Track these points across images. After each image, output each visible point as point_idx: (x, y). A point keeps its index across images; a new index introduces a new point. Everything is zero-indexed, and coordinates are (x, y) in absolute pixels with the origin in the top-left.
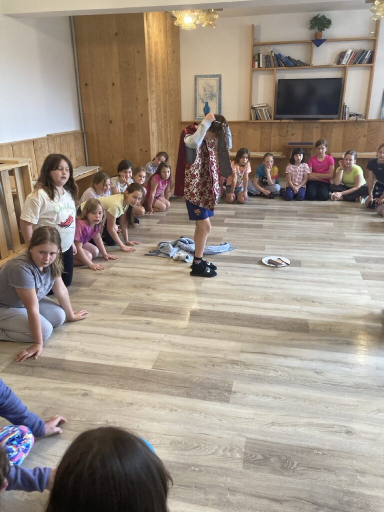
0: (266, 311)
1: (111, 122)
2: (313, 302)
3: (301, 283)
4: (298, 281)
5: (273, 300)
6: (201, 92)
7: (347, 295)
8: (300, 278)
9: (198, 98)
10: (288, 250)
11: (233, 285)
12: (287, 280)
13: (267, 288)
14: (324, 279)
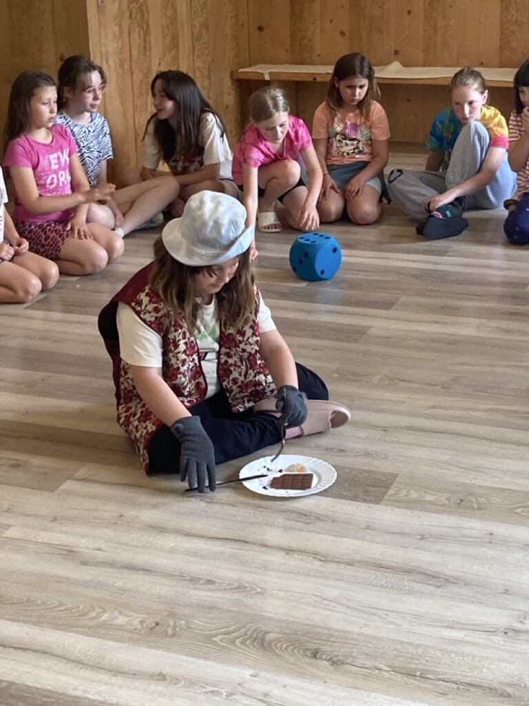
0: (114, 680)
2: (315, 654)
3: (332, 567)
4: (325, 558)
5: (174, 635)
7: (459, 635)
8: (346, 545)
10: (385, 429)
11: (85, 563)
12: (289, 551)
13: (194, 580)
14: (424, 558)
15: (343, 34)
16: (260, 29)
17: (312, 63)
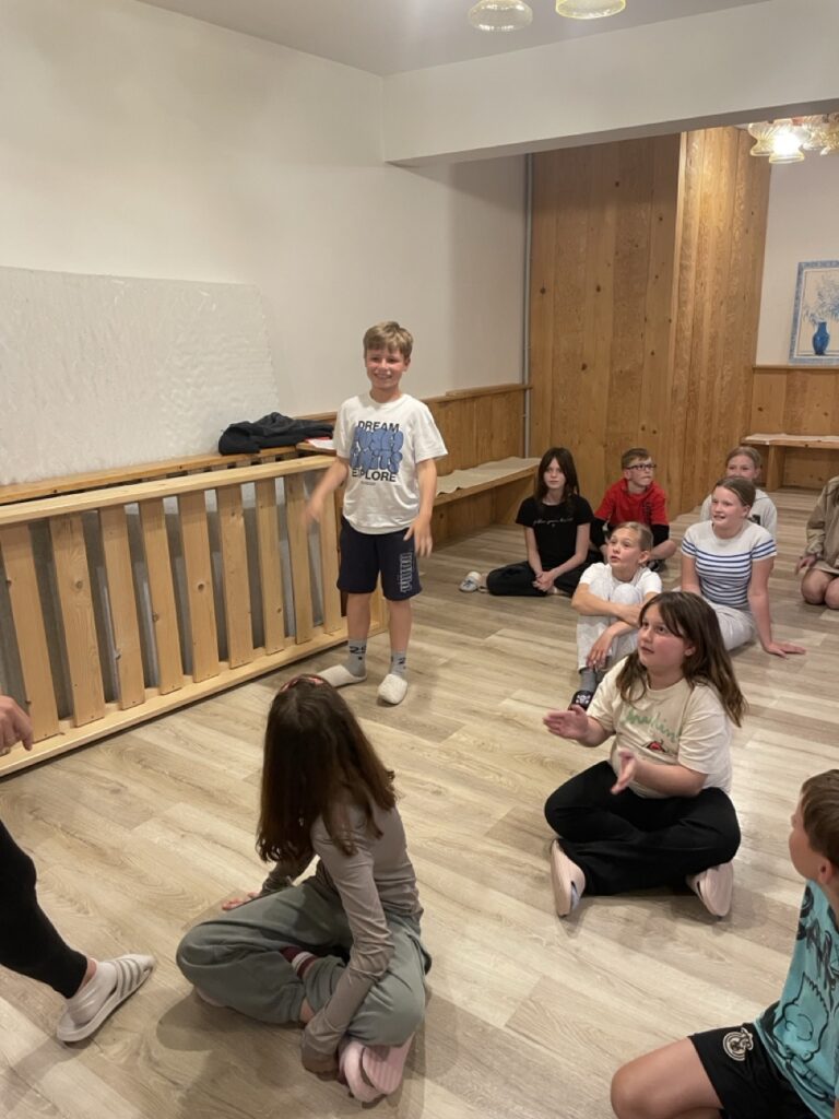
1: (584, 367)
6: (810, 299)
9: (801, 312)
15: (826, 414)
16: (760, 409)
17: (799, 434)
